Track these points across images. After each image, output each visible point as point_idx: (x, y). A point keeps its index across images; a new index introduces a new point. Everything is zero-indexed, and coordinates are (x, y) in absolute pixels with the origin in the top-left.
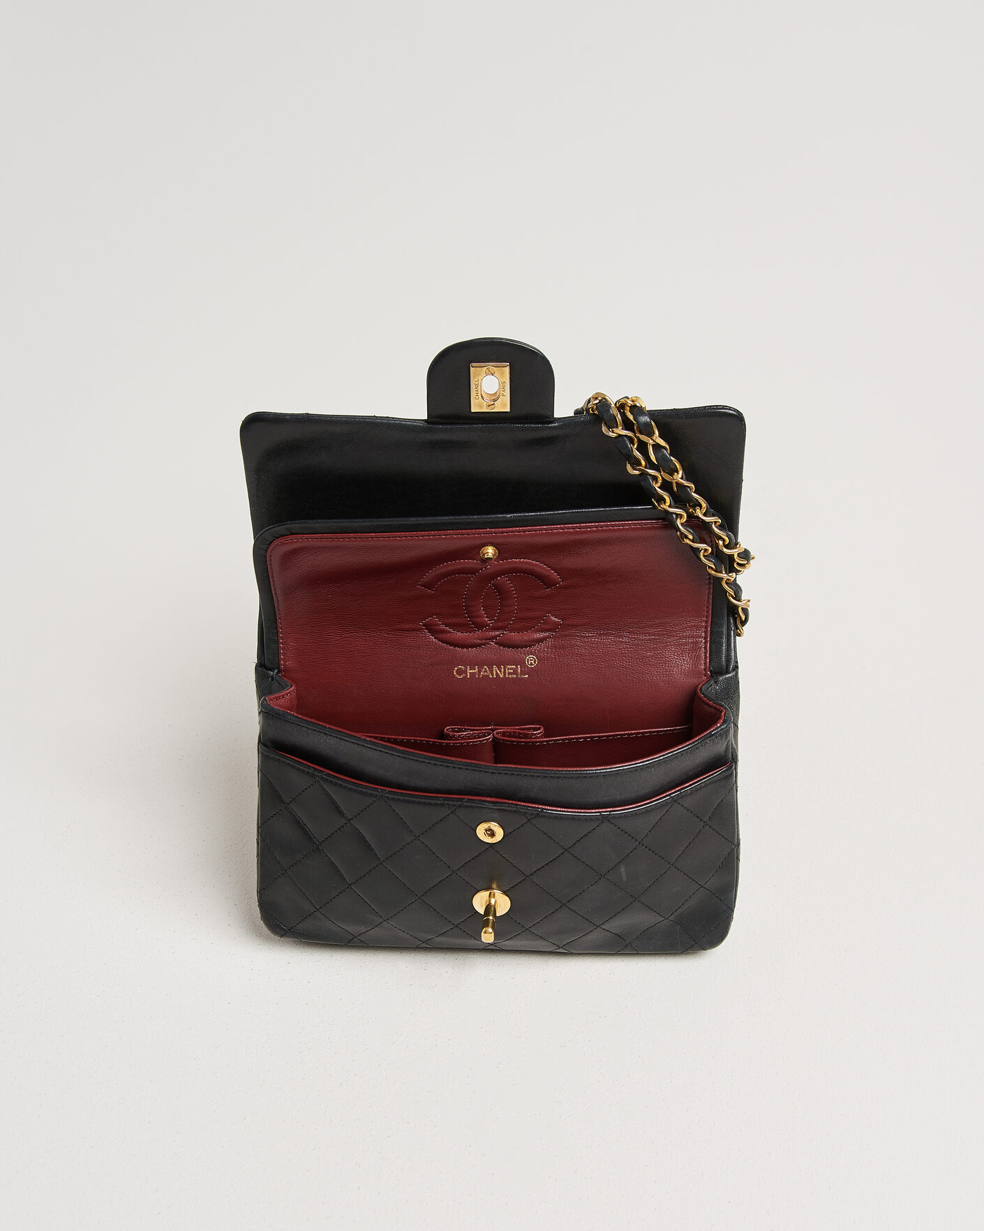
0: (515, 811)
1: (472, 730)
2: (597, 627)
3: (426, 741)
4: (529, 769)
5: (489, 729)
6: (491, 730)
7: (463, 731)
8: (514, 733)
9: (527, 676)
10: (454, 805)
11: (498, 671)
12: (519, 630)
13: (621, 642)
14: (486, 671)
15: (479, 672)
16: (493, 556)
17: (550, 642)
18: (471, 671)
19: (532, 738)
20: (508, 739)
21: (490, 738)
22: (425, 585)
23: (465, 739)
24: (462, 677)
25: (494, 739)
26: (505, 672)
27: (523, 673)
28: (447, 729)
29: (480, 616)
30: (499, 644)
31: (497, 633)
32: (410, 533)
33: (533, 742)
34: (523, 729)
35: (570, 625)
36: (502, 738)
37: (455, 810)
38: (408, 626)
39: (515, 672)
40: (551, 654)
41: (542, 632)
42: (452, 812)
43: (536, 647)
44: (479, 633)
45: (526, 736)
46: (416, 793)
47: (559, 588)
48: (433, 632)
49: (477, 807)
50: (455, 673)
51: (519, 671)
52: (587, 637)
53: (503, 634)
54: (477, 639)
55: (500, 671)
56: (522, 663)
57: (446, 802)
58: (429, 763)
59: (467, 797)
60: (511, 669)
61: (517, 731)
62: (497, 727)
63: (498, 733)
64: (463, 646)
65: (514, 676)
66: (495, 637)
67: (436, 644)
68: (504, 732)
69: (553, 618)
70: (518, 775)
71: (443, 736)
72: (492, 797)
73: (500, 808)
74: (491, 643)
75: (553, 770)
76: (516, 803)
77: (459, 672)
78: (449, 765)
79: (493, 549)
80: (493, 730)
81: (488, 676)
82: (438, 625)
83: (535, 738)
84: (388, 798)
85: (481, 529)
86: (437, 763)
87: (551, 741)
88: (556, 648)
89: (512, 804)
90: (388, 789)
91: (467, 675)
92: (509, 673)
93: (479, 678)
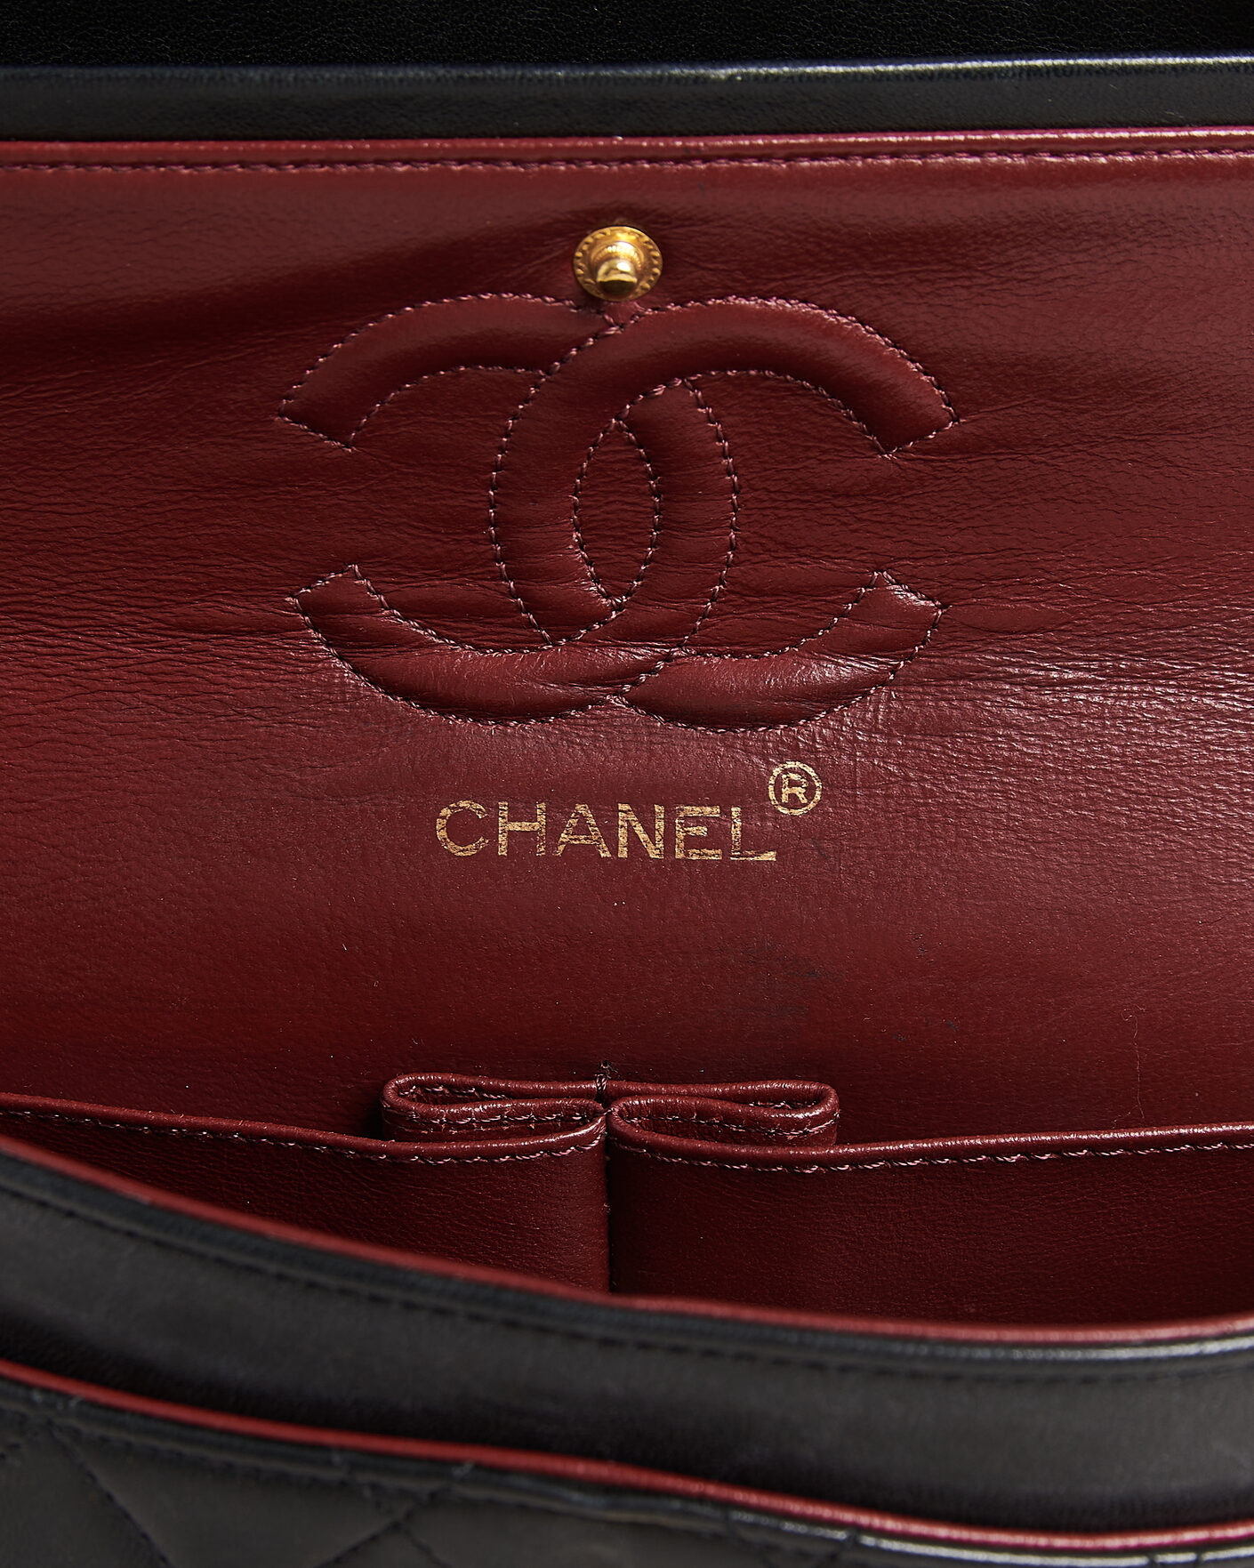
0: (716, 1537)
1: (511, 1095)
2: (1106, 642)
3: (299, 1140)
4: (803, 1330)
5: (588, 1094)
6: (601, 1096)
7: (473, 1100)
8: (704, 1113)
9: (770, 856)
10: (403, 1494)
11: (639, 829)
12: (738, 645)
13: (1211, 713)
14: (582, 828)
15: (554, 830)
16: (640, 274)
17: (881, 706)
18: (515, 826)
19: (783, 1142)
20: (674, 1141)
21: (591, 1136)
22: (318, 417)
23: (479, 1137)
24: (470, 850)
25: (613, 1139)
26: (669, 837)
27: (753, 841)
28: (398, 1089)
29: (566, 573)
30: (648, 704)
31: (642, 654)
32: (241, 146)
33: (789, 1163)
34: (743, 1099)
35: (978, 629)
36: (649, 1136)
37: (409, 1515)
38: (232, 610)
39: (717, 836)
40: (883, 758)
41: (846, 654)
42: (395, 1527)
43: (818, 728)
44: (557, 653)
45: (756, 1131)
46: (219, 1421)
47: (940, 449)
48: (346, 640)
49: (522, 1508)
50: (441, 834)
51: (736, 832)
52: (1051, 684)
53: (667, 658)
54: (548, 677)
55: (650, 831)
56: (750, 794)
57: (364, 1478)
58: (281, 1277)
59: (471, 1454)
60: (698, 821)
61: (718, 1105)
62: (625, 1086)
63: (628, 1114)
64: (480, 711)
65: (714, 855)
66: (629, 673)
67: (357, 697)
68: (655, 1106)
69: (901, 593)
70: (739, 1357)
71: (379, 1120)
72: (600, 1457)
73: (643, 1518)
74: (614, 700)
75: (922, 1340)
76: (724, 1492)
77: (462, 828)
78: (383, 1292)
79: (638, 244)
80: (606, 1098)
81: (593, 849)
82: (373, 609)
83: (798, 1142)
84: (76, 1434)
85: (582, 135)
86: (322, 1279)
87: (874, 1157)
88: (910, 730)
89: (702, 1499)
90: (80, 1391)
91: (495, 844)
92: (691, 842)
93: (548, 857)
